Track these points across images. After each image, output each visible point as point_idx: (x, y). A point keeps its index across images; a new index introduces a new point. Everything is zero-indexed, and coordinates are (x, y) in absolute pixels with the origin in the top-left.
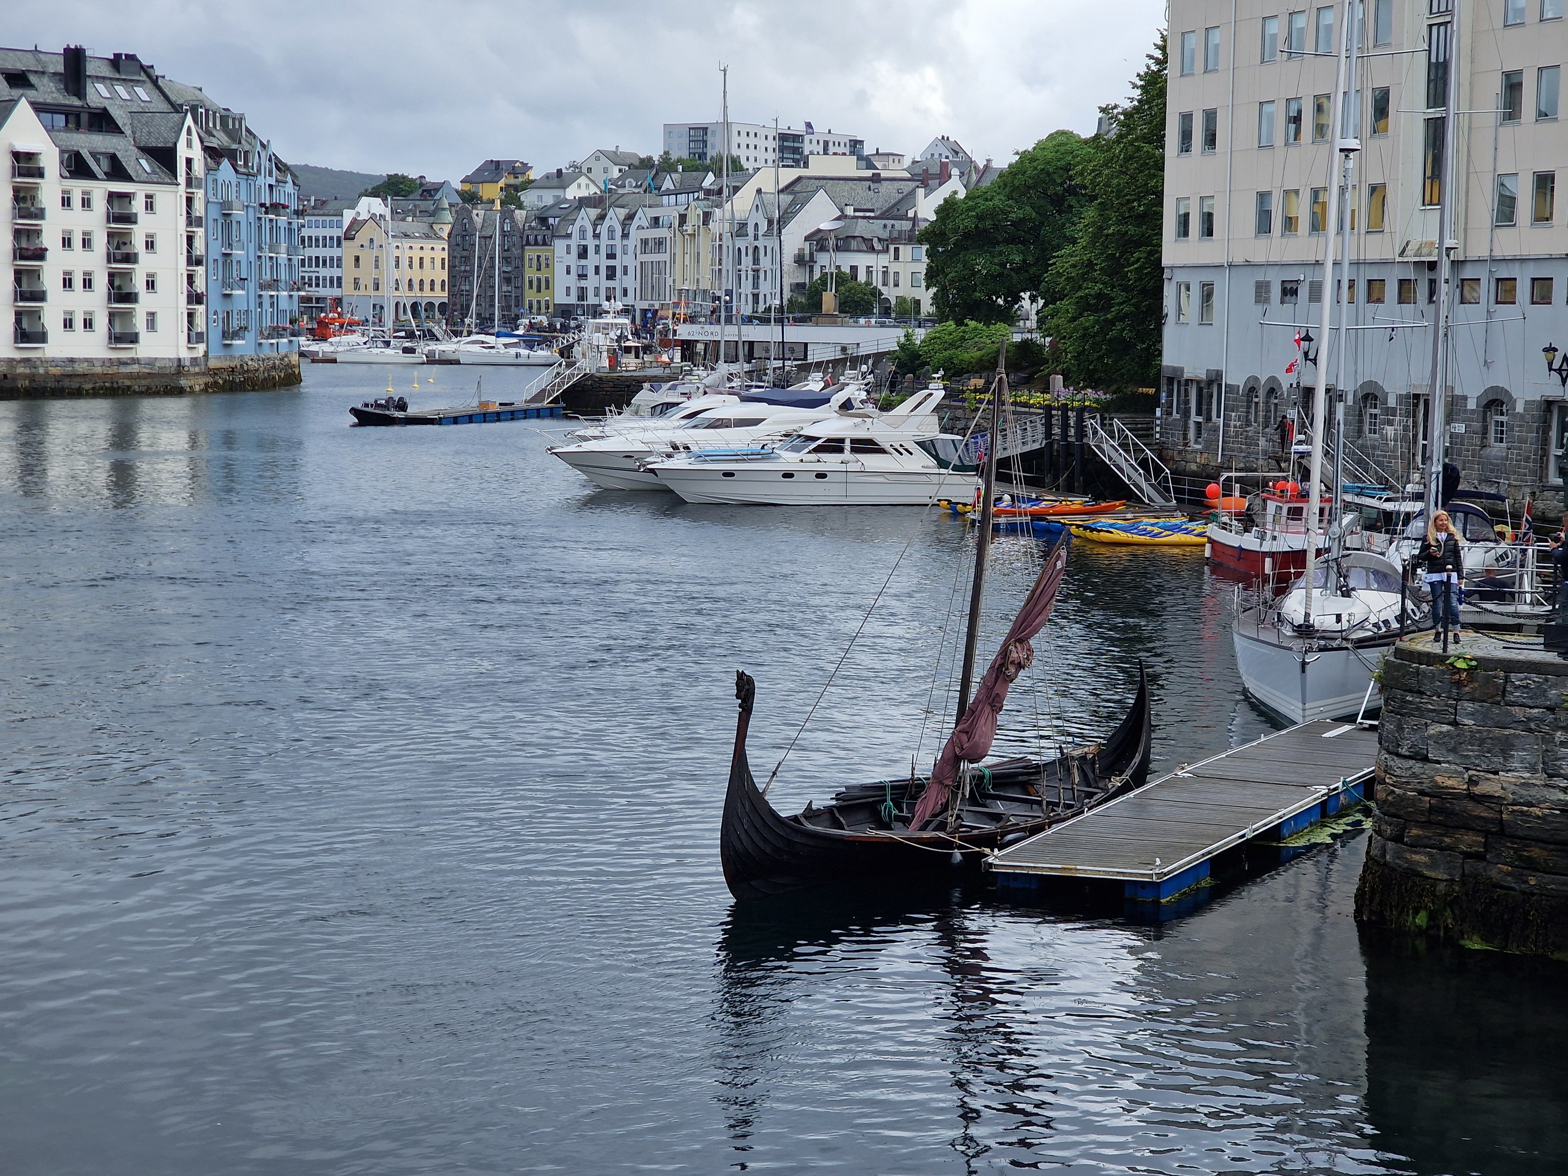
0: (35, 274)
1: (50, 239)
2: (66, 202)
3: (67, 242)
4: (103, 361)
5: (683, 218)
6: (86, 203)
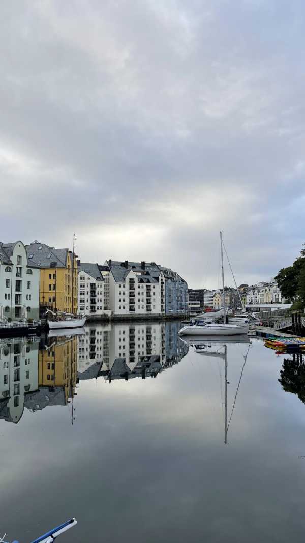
0: (133, 299)
1: (136, 293)
2: (139, 287)
3: (139, 294)
4: (145, 314)
6: (143, 287)
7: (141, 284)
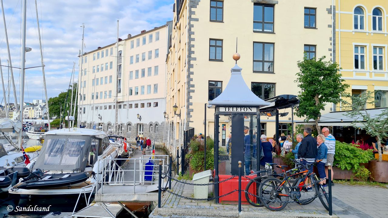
5: (30, 109)
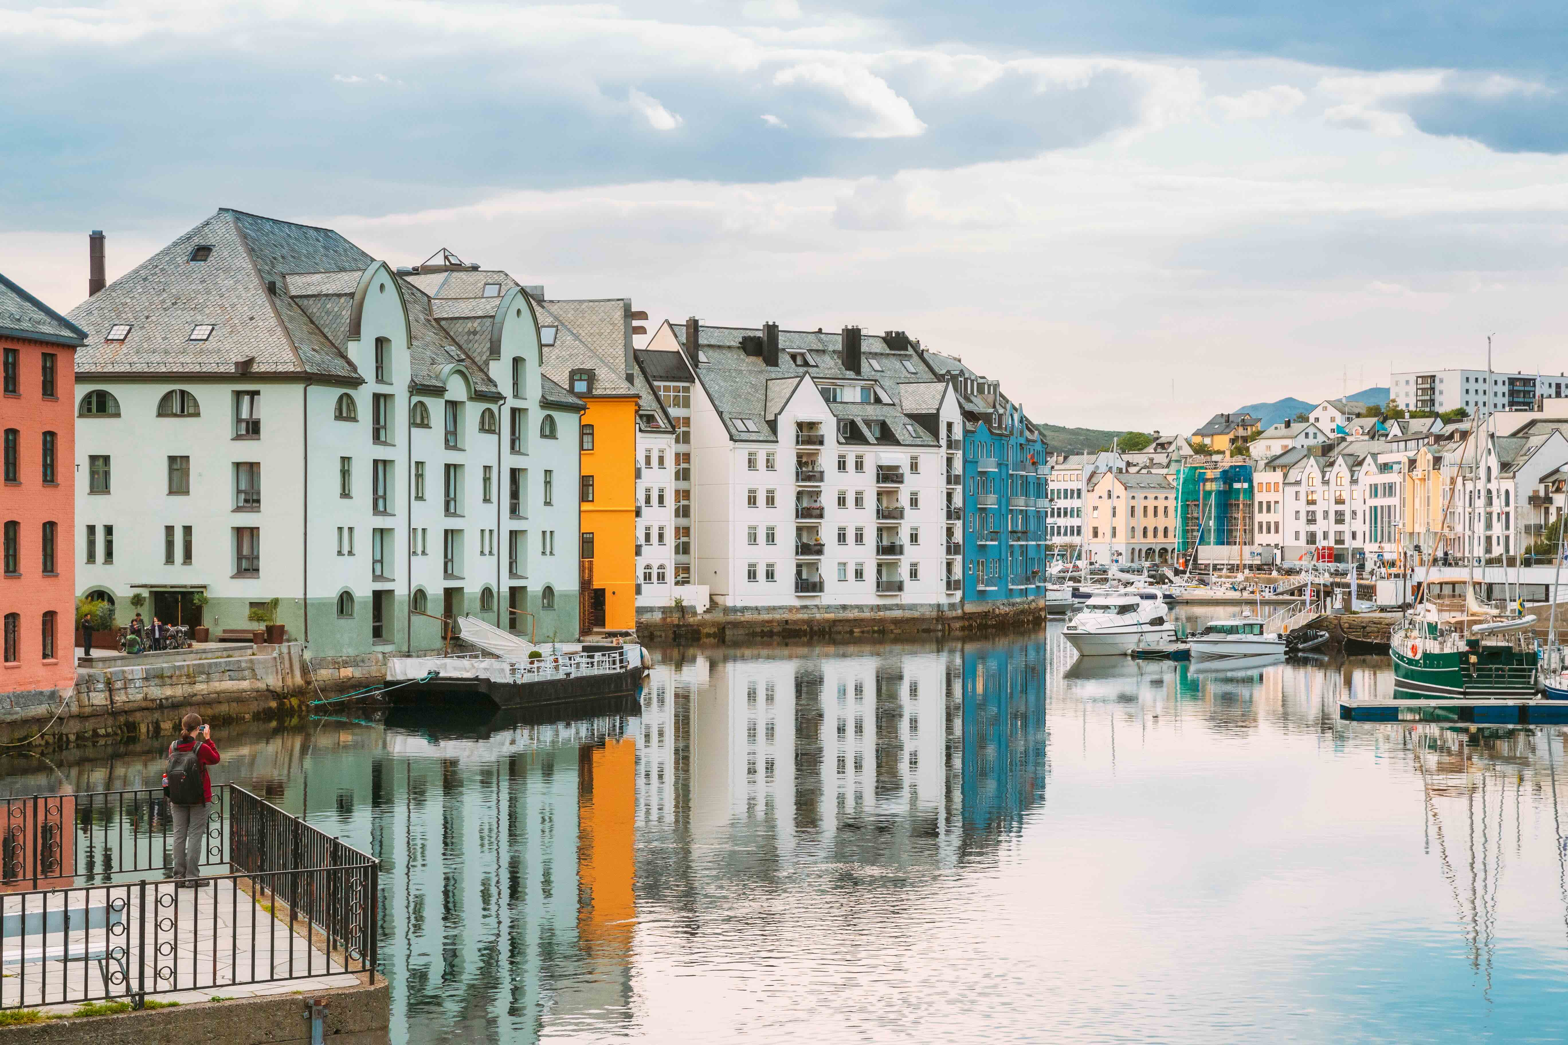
0: (814, 531)
1: (828, 500)
2: (842, 465)
3: (842, 502)
4: (871, 608)
6: (859, 466)
7: (852, 452)
